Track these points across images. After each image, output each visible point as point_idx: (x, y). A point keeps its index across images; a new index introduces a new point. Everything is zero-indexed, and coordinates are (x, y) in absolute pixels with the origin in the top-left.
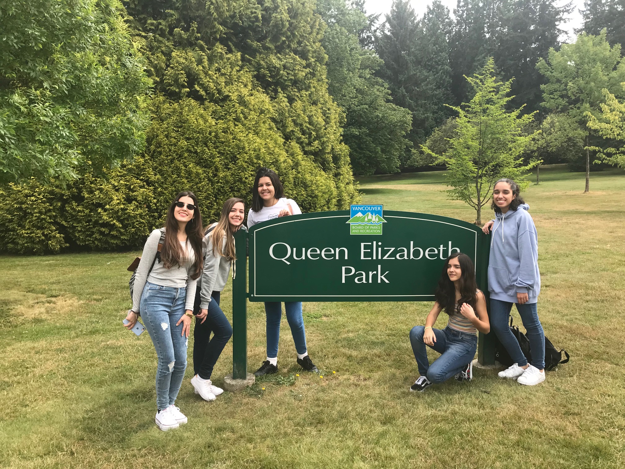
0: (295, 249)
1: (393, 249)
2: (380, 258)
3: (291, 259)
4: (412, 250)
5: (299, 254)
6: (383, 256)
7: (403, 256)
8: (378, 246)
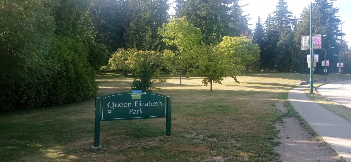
0: (115, 104)
1: (144, 103)
3: (114, 107)
4: (149, 103)
6: (141, 105)
7: (146, 105)
8: (140, 102)
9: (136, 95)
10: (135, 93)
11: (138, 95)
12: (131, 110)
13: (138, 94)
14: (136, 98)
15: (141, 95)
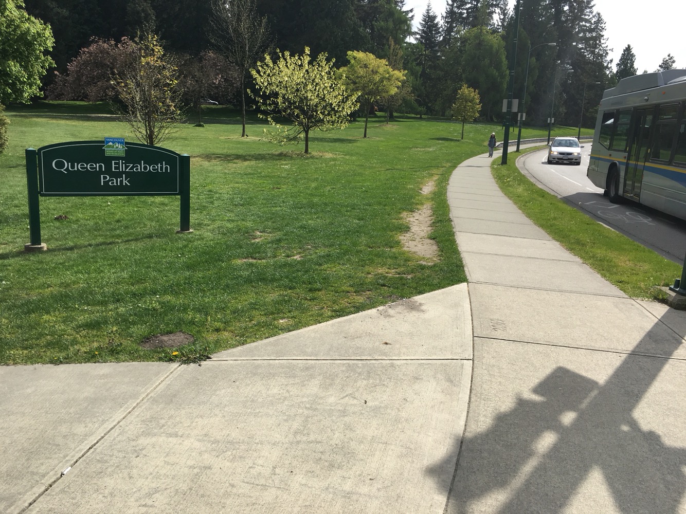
0: (70, 164)
1: (132, 165)
2: (124, 170)
3: (67, 169)
4: (143, 166)
5: (73, 167)
8: (122, 163)
9: (113, 147)
10: (111, 144)
11: (117, 147)
12: (105, 178)
13: (117, 145)
14: (113, 154)
15: (123, 147)
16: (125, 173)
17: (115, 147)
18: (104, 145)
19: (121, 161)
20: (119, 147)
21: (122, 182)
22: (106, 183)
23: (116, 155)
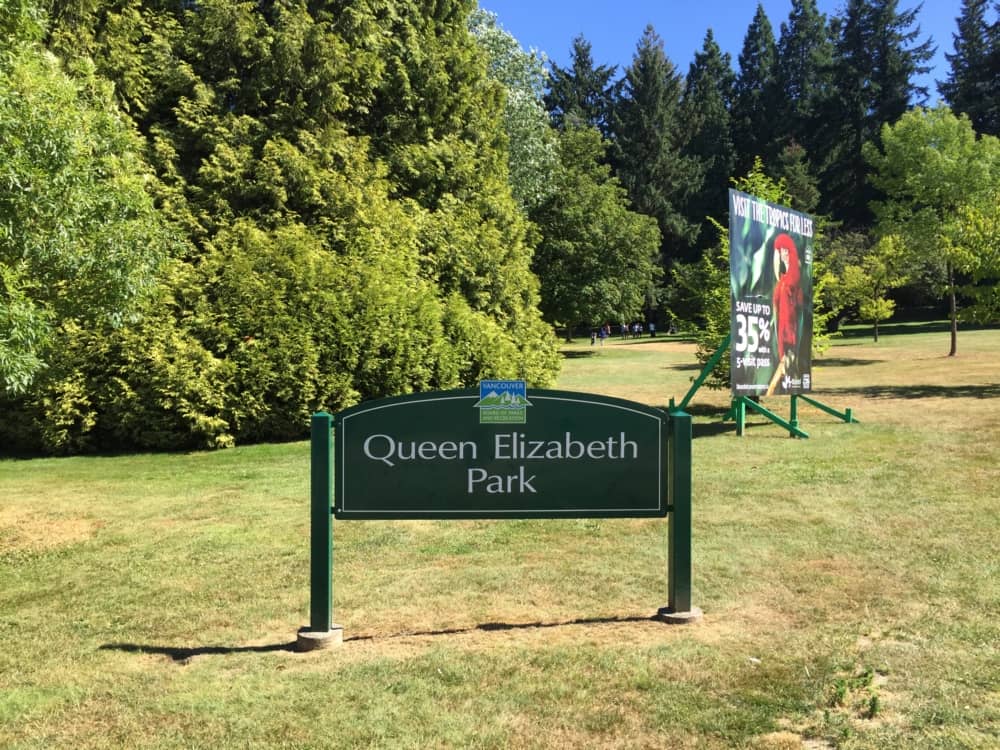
0: (400, 444)
1: (541, 444)
2: (522, 456)
3: (394, 458)
4: (568, 445)
5: (407, 452)
6: (527, 453)
7: (554, 453)
8: (519, 439)
9: (498, 402)
10: (493, 395)
11: (507, 403)
12: (477, 475)
13: (508, 398)
14: (497, 419)
15: (522, 402)
16: (524, 462)
17: (503, 401)
18: (478, 400)
19: (515, 435)
20: (513, 401)
21: (516, 483)
22: (478, 487)
23: (505, 420)
